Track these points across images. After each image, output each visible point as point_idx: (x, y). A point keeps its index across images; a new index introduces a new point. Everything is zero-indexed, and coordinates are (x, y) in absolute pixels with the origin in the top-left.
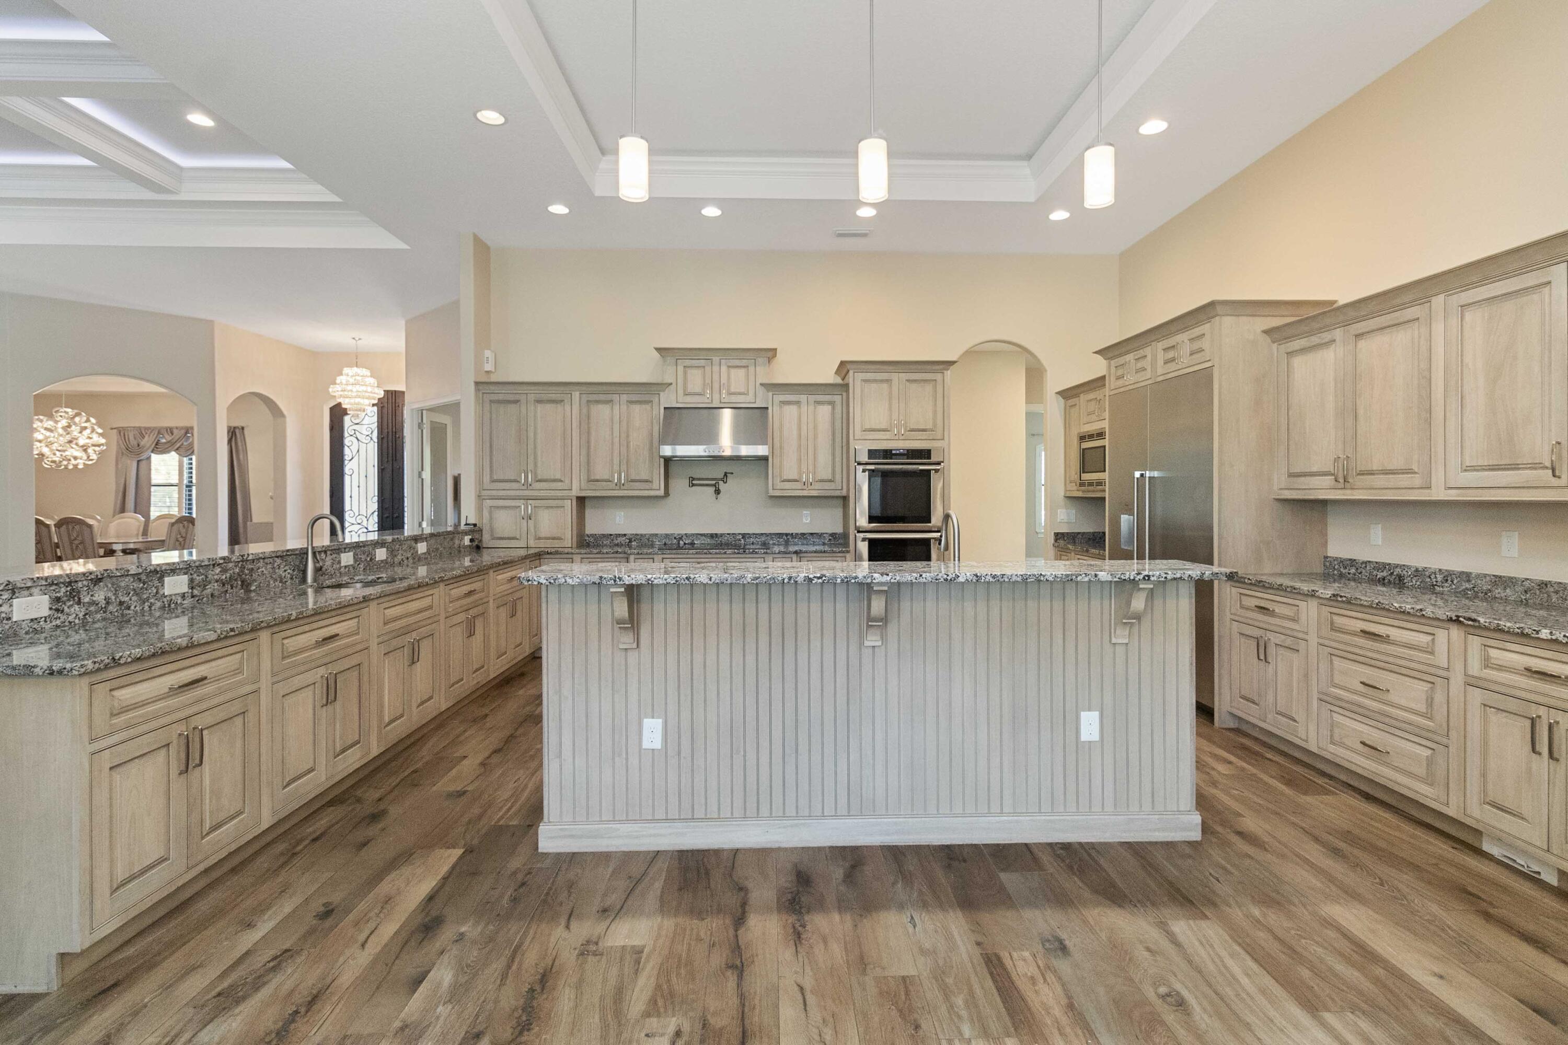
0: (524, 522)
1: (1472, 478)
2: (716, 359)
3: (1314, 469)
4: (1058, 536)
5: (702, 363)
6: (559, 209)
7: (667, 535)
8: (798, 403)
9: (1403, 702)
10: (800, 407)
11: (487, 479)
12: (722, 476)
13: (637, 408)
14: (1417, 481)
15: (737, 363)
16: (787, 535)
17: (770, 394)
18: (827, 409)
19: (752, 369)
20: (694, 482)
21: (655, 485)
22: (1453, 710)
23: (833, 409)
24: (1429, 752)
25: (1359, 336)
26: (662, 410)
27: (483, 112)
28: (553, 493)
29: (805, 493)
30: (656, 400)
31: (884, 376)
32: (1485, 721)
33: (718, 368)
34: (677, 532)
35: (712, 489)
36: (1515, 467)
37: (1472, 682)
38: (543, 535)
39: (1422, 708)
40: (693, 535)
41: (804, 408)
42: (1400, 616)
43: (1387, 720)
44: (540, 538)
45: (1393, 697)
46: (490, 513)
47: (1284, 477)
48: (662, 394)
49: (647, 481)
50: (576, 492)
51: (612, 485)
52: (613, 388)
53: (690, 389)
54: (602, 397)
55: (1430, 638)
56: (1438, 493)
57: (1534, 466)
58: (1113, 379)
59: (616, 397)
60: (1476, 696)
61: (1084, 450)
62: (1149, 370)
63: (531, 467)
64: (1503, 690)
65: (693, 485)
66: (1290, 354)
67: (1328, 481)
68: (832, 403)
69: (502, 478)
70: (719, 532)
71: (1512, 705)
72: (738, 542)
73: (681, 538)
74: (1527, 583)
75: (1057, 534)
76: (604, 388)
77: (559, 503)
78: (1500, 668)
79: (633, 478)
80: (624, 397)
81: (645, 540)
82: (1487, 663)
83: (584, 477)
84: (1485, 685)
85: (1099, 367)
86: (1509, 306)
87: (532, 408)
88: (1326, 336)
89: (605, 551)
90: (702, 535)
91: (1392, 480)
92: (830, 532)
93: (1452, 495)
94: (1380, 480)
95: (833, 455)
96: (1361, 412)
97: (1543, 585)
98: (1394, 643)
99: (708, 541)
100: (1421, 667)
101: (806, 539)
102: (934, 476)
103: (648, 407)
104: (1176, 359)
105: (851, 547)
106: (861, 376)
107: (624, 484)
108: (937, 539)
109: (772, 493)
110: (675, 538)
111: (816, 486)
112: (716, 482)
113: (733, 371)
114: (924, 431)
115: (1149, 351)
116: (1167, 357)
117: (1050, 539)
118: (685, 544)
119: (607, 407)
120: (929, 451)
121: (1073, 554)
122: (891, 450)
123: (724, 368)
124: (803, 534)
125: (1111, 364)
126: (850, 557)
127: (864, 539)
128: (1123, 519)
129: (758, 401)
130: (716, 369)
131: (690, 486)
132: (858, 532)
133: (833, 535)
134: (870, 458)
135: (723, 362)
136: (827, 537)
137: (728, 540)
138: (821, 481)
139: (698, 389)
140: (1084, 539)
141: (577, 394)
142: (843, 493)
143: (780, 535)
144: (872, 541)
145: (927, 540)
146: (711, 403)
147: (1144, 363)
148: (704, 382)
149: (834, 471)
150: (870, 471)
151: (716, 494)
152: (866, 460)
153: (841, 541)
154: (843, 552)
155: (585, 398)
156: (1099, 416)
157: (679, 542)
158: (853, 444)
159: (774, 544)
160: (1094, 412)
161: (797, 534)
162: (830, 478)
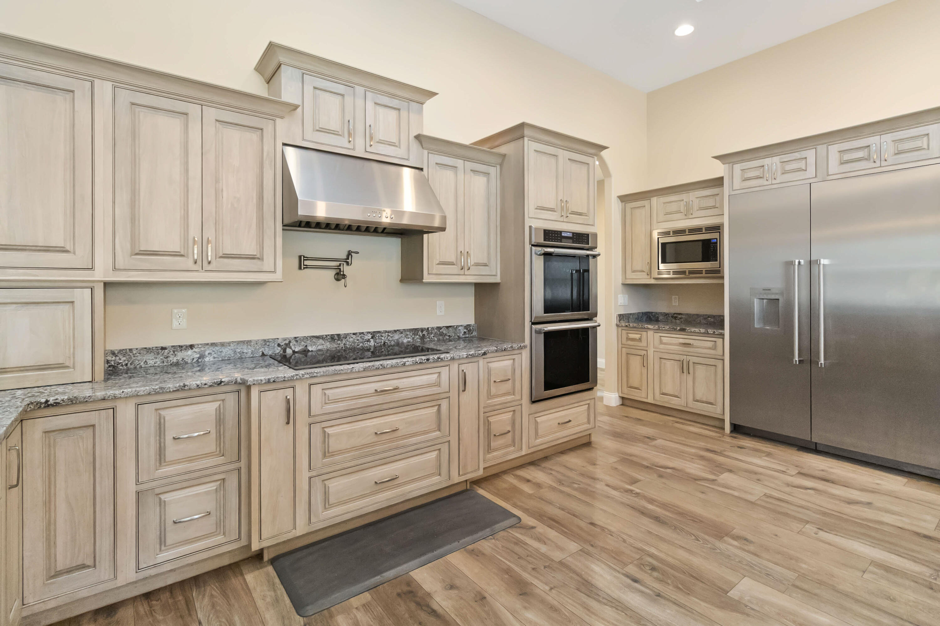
2: (359, 87)
4: (621, 317)
5: (341, 89)
7: (266, 342)
8: (454, 167)
10: (456, 173)
12: (343, 256)
13: (234, 135)
15: (386, 100)
16: (422, 330)
17: (425, 151)
18: (480, 181)
19: (404, 113)
20: (307, 263)
21: (268, 264)
23: (488, 181)
26: (279, 146)
28: (43, 276)
29: (461, 279)
30: (268, 127)
31: (553, 149)
33: (362, 101)
34: (280, 337)
35: (332, 273)
40: (306, 338)
41: (461, 175)
48: (279, 120)
49: (253, 258)
50: (101, 274)
51: (188, 263)
53: (323, 123)
54: (164, 103)
58: (737, 180)
59: (194, 110)
61: (664, 244)
62: (812, 169)
65: (307, 267)
68: (487, 174)
70: (341, 332)
72: (366, 345)
73: (288, 345)
75: (620, 316)
77: (61, 294)
79: (228, 251)
80: (211, 113)
83: (123, 248)
90: (318, 337)
92: (465, 324)
95: (488, 234)
101: (442, 334)
102: (591, 260)
103: (254, 136)
104: (867, 159)
105: (527, 342)
106: (535, 146)
107: (209, 263)
108: (595, 327)
109: (427, 278)
110: (279, 345)
111: (473, 270)
112: (338, 263)
113: (381, 110)
114: (580, 214)
115: (810, 154)
116: (846, 157)
117: (615, 321)
118: (294, 352)
119: (176, 123)
120: (588, 235)
121: (650, 333)
122: (561, 232)
123: (370, 105)
124: (439, 328)
125: (737, 168)
126: (526, 354)
127: (538, 332)
128: (756, 302)
129: (411, 158)
130: (360, 102)
131: (300, 268)
132: (533, 324)
133: (467, 327)
134: (544, 240)
135: (369, 95)
136: (462, 330)
137: (354, 342)
138: (477, 264)
139: (335, 125)
140: (661, 318)
141: (108, 86)
142: (497, 280)
143: (415, 331)
144: (548, 335)
145: (586, 330)
146: (354, 149)
147: (802, 165)
148: (343, 117)
149: (489, 254)
150: (546, 254)
151: (338, 280)
152: (541, 240)
153: (475, 333)
154: (521, 348)
155: (125, 96)
156: (688, 214)
157: (285, 351)
158: (528, 222)
159: (409, 342)
160: (679, 212)
161: (433, 328)
162: (485, 261)
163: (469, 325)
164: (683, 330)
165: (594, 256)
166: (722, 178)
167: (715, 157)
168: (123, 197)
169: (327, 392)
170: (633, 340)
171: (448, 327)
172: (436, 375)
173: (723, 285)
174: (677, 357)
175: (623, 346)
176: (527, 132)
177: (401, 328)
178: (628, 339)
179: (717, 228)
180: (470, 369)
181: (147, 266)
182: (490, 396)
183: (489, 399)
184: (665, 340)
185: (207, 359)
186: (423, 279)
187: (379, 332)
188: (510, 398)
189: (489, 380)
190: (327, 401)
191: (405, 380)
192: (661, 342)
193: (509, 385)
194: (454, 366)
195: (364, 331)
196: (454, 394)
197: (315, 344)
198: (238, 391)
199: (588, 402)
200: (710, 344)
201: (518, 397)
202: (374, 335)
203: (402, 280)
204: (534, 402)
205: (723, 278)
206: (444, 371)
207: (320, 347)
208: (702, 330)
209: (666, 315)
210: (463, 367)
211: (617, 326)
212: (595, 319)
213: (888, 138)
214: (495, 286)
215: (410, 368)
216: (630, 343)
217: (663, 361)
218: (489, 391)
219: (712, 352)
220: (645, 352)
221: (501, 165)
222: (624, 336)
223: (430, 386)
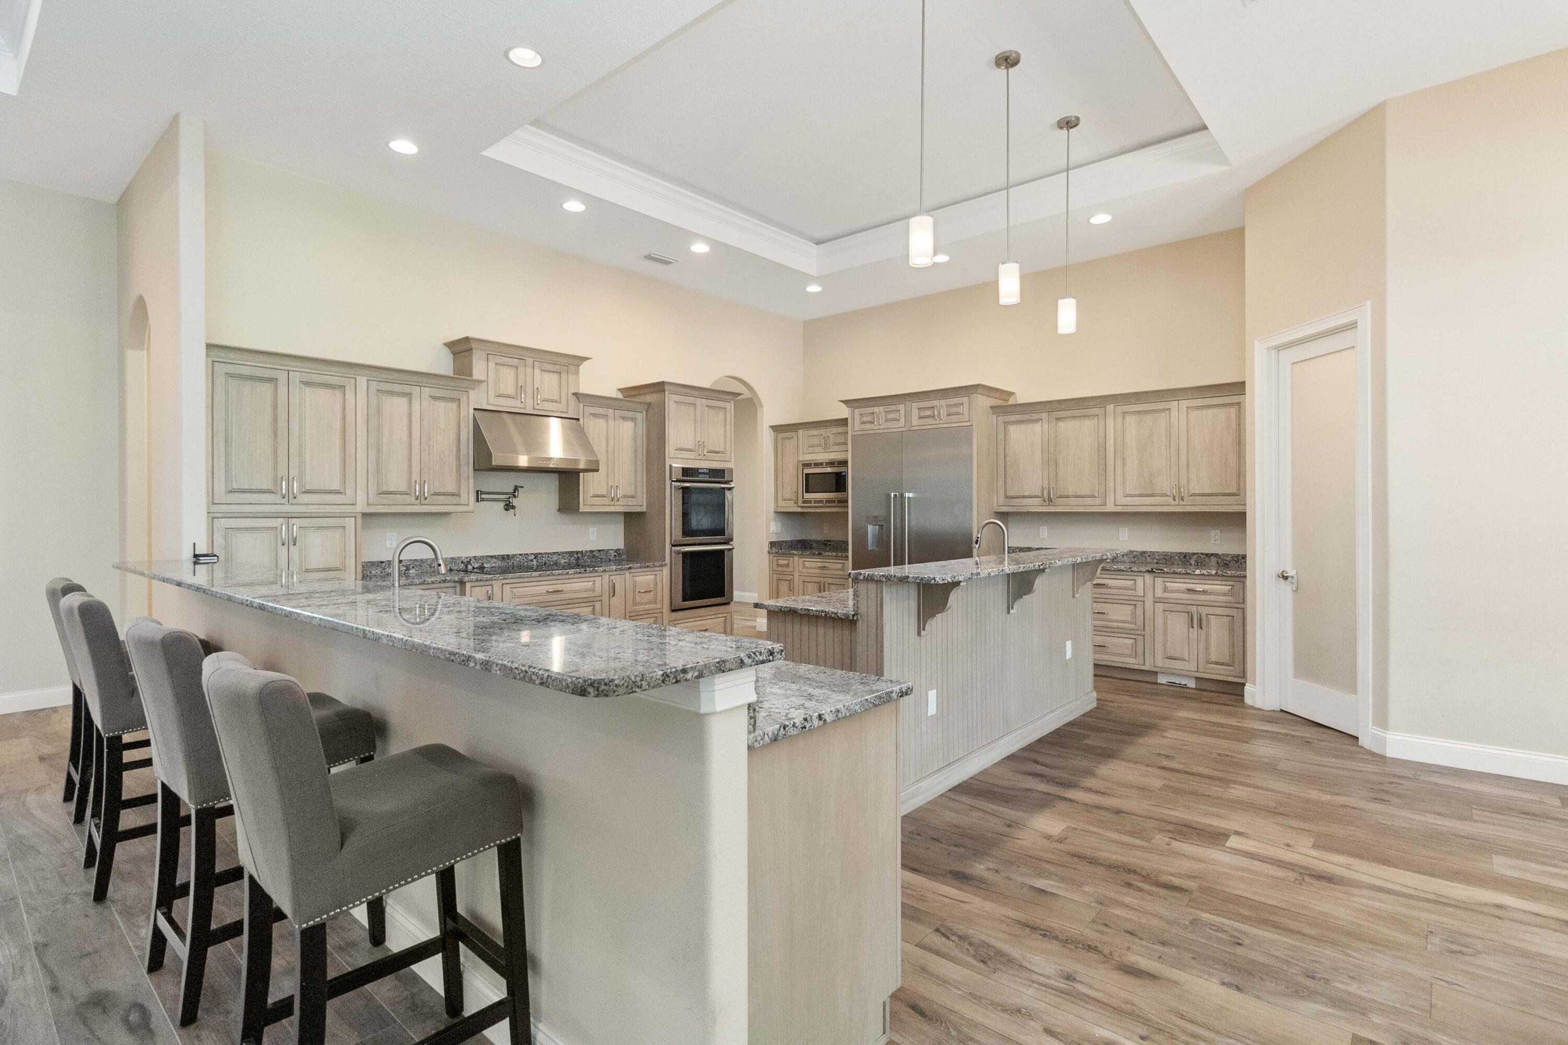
0: (285, 548)
1: (1128, 500)
2: (529, 361)
3: (1027, 494)
4: (772, 544)
5: (515, 362)
6: (404, 146)
7: (453, 559)
8: (605, 416)
9: (1116, 618)
10: (607, 421)
11: (220, 487)
12: (511, 490)
13: (441, 405)
14: (1098, 501)
15: (550, 367)
16: (577, 553)
17: (581, 405)
18: (630, 425)
19: (564, 376)
20: (483, 496)
22: (1147, 616)
23: (635, 425)
24: (1133, 641)
25: (1058, 419)
26: (472, 411)
27: (517, 51)
28: (328, 509)
29: (612, 509)
30: (464, 399)
31: (691, 400)
32: (1165, 618)
33: (531, 370)
34: (464, 556)
35: (502, 505)
36: (1152, 495)
37: (1157, 601)
38: (313, 566)
39: (1129, 619)
40: (482, 557)
41: (611, 422)
42: (1119, 573)
43: (1106, 629)
44: (307, 571)
45: (1111, 617)
46: (226, 538)
47: (1002, 499)
48: (471, 392)
49: (453, 495)
50: (360, 508)
51: (412, 499)
52: (415, 378)
53: (503, 390)
54: (398, 388)
55: (1132, 582)
56: (1110, 508)
57: (1162, 495)
58: (857, 422)
59: (416, 390)
60: (1160, 607)
61: (807, 475)
62: (902, 420)
63: (294, 472)
64: (1174, 601)
65: (483, 500)
66: (1006, 423)
67: (1037, 501)
68: (633, 420)
69: (246, 487)
70: (510, 552)
71: (1179, 608)
72: (530, 564)
73: (469, 562)
74: (1135, 553)
76: (396, 376)
77: (338, 522)
78: (1172, 591)
79: (437, 490)
80: (427, 391)
81: (426, 567)
82: (1165, 590)
83: (373, 490)
84: (1165, 601)
85: (843, 412)
86: (1149, 417)
87: (297, 390)
88: (1035, 416)
89: (430, 580)
90: (492, 557)
91: (1081, 501)
92: (615, 548)
93: (1119, 509)
94: (1073, 501)
95: (636, 470)
96: (1061, 462)
97: (1143, 553)
98: (1110, 588)
99: (499, 563)
100: (1127, 598)
101: (594, 556)
102: (727, 493)
103: (454, 406)
104: (933, 417)
105: (668, 561)
106: (674, 397)
107: (426, 499)
108: (730, 550)
109: (582, 509)
110: (462, 562)
111: (622, 502)
112: (508, 496)
113: (546, 375)
114: (718, 452)
115: (901, 407)
116: (922, 414)
117: (766, 548)
118: (474, 568)
119: (404, 401)
120: (724, 471)
121: (796, 558)
122: (698, 469)
123: (537, 371)
124: (592, 552)
125: (857, 411)
126: (666, 570)
127: (678, 553)
128: (870, 528)
129: (570, 411)
130: (529, 370)
131: (478, 501)
132: (673, 546)
133: (617, 551)
134: (683, 476)
135: (537, 364)
136: (613, 553)
137: (520, 562)
138: (625, 496)
139: (511, 391)
140: (814, 545)
141: (364, 379)
142: (644, 509)
143: (571, 553)
144: (685, 554)
145: (722, 551)
146: (525, 408)
147: (896, 416)
148: (517, 384)
149: (636, 487)
150: (684, 488)
151: (507, 510)
152: (680, 477)
153: (624, 557)
154: (662, 566)
155: (374, 386)
156: (826, 449)
157: (467, 566)
158: (668, 462)
159: (565, 562)
160: (819, 445)
161: (586, 551)
162: (633, 493)
163: (619, 549)
164: (820, 554)
165: (730, 489)
166: (847, 419)
167: (841, 401)
168: (373, 454)
169: (514, 590)
170: (781, 566)
171: (599, 551)
172: (591, 583)
173: (847, 513)
174: (816, 580)
175: (773, 572)
176: (666, 387)
177: (559, 550)
178: (778, 565)
179: (844, 463)
180: (618, 580)
181: (386, 502)
182: (635, 603)
183: (634, 606)
184: (807, 564)
185: (411, 571)
186: (579, 509)
187: (540, 554)
188: (652, 606)
189: (634, 591)
190: (514, 597)
191: (568, 585)
192: (805, 567)
193: (650, 596)
194: (606, 577)
195: (529, 552)
196: (605, 598)
197: (489, 562)
198: (455, 587)
199: (724, 615)
200: (840, 566)
201: (659, 606)
202: (536, 556)
203: (560, 510)
204: (673, 611)
205: (847, 507)
206: (598, 580)
207: (493, 565)
208: (834, 554)
209: (818, 542)
210: (613, 578)
211: (769, 553)
212: (731, 543)
213: (943, 403)
214: (640, 514)
215: (572, 576)
216: (780, 569)
217: (806, 584)
218: (634, 598)
219: (841, 573)
220: (792, 577)
221: (647, 411)
222: (775, 563)
223: (586, 590)
